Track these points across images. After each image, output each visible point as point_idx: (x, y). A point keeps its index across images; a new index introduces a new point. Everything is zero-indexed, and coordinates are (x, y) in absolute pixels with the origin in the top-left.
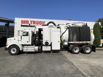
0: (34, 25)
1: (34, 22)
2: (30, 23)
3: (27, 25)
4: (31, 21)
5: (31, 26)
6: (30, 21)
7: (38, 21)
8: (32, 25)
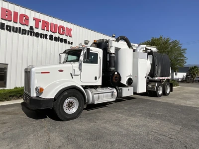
0: (45, 32)
1: (45, 25)
2: (32, 23)
3: (23, 27)
4: (37, 21)
5: (37, 35)
6: (35, 19)
7: (56, 25)
8: (40, 31)
